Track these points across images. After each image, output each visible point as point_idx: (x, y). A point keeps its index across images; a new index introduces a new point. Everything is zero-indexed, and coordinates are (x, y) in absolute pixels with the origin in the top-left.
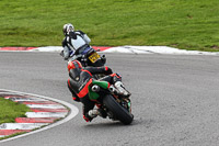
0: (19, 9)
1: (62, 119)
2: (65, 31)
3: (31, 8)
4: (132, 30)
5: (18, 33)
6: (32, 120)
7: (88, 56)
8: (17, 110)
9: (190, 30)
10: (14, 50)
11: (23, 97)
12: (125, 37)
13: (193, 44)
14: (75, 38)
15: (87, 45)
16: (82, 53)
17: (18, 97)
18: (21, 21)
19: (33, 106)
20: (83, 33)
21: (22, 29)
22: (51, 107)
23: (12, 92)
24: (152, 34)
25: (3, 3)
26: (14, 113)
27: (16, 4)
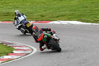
0: (10, 4)
1: (29, 53)
2: (15, 13)
3: (15, 4)
4: (61, 14)
5: (9, 15)
6: (16, 54)
7: (26, 24)
8: (9, 50)
9: (87, 14)
10: (8, 23)
11: (12, 44)
12: (58, 17)
13: (89, 20)
14: (20, 16)
15: (25, 20)
16: (23, 23)
17: (10, 44)
18: (11, 10)
19: (16, 48)
20: (23, 14)
21: (11, 13)
22: (24, 48)
23: (7, 41)
24: (70, 15)
25: (3, 1)
26: (7, 51)
27: (9, 2)
